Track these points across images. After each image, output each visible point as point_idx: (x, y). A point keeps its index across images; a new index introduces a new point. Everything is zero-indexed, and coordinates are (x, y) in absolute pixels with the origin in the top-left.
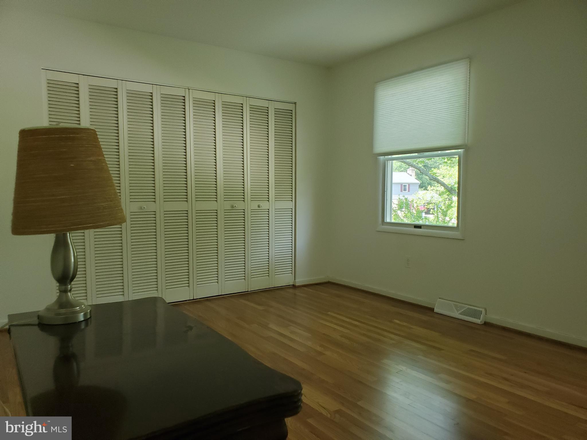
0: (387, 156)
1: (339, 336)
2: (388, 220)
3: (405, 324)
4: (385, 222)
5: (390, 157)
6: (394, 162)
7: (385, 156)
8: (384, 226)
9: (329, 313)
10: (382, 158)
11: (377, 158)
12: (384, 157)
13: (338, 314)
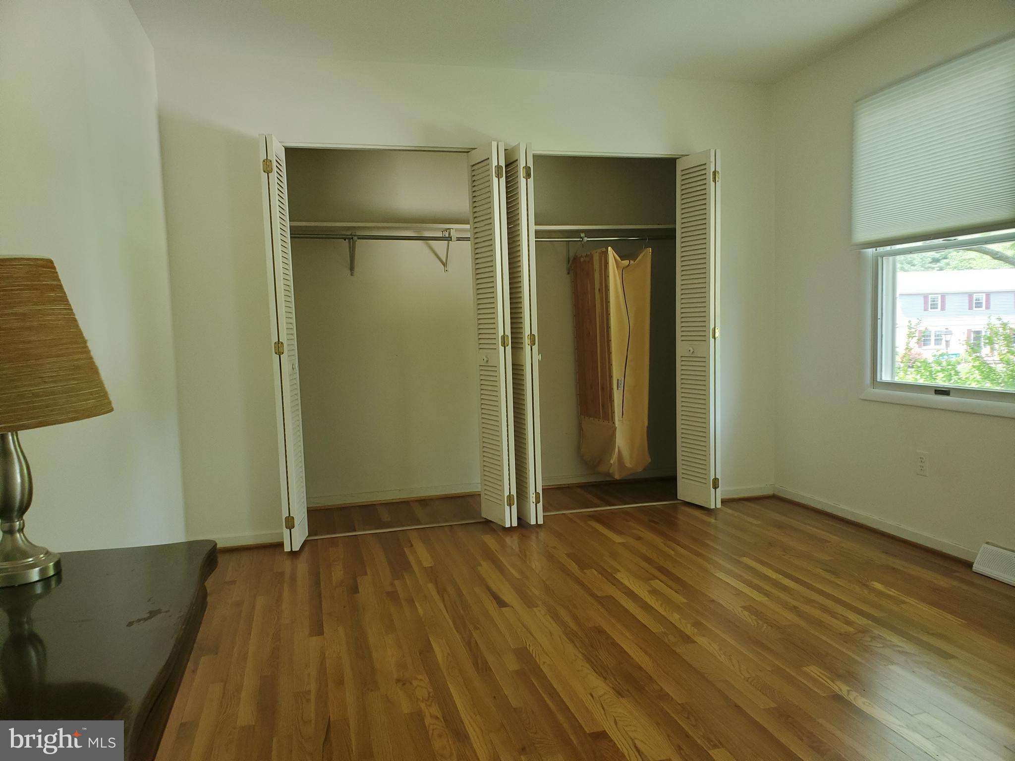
0: (881, 248)
1: (741, 607)
2: (885, 376)
3: (892, 592)
4: (878, 381)
5: (888, 248)
6: (898, 258)
7: (878, 248)
8: (877, 391)
9: (745, 560)
10: (871, 251)
11: (860, 253)
12: (876, 250)
13: (762, 563)
